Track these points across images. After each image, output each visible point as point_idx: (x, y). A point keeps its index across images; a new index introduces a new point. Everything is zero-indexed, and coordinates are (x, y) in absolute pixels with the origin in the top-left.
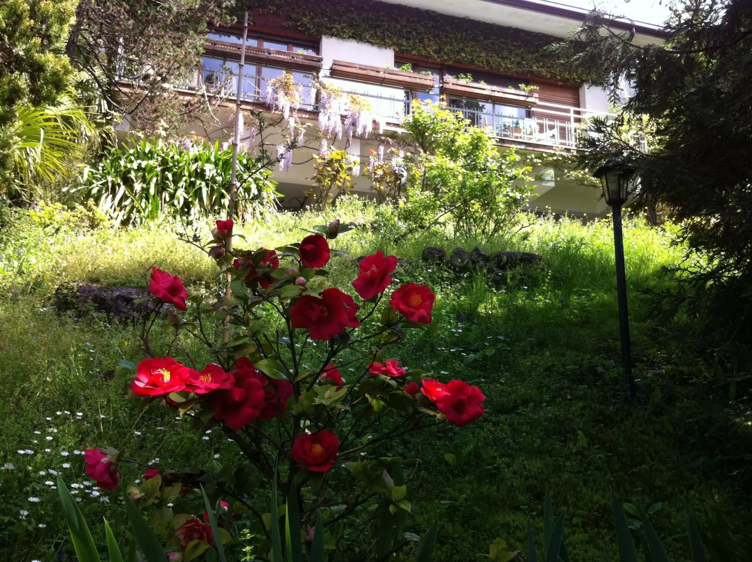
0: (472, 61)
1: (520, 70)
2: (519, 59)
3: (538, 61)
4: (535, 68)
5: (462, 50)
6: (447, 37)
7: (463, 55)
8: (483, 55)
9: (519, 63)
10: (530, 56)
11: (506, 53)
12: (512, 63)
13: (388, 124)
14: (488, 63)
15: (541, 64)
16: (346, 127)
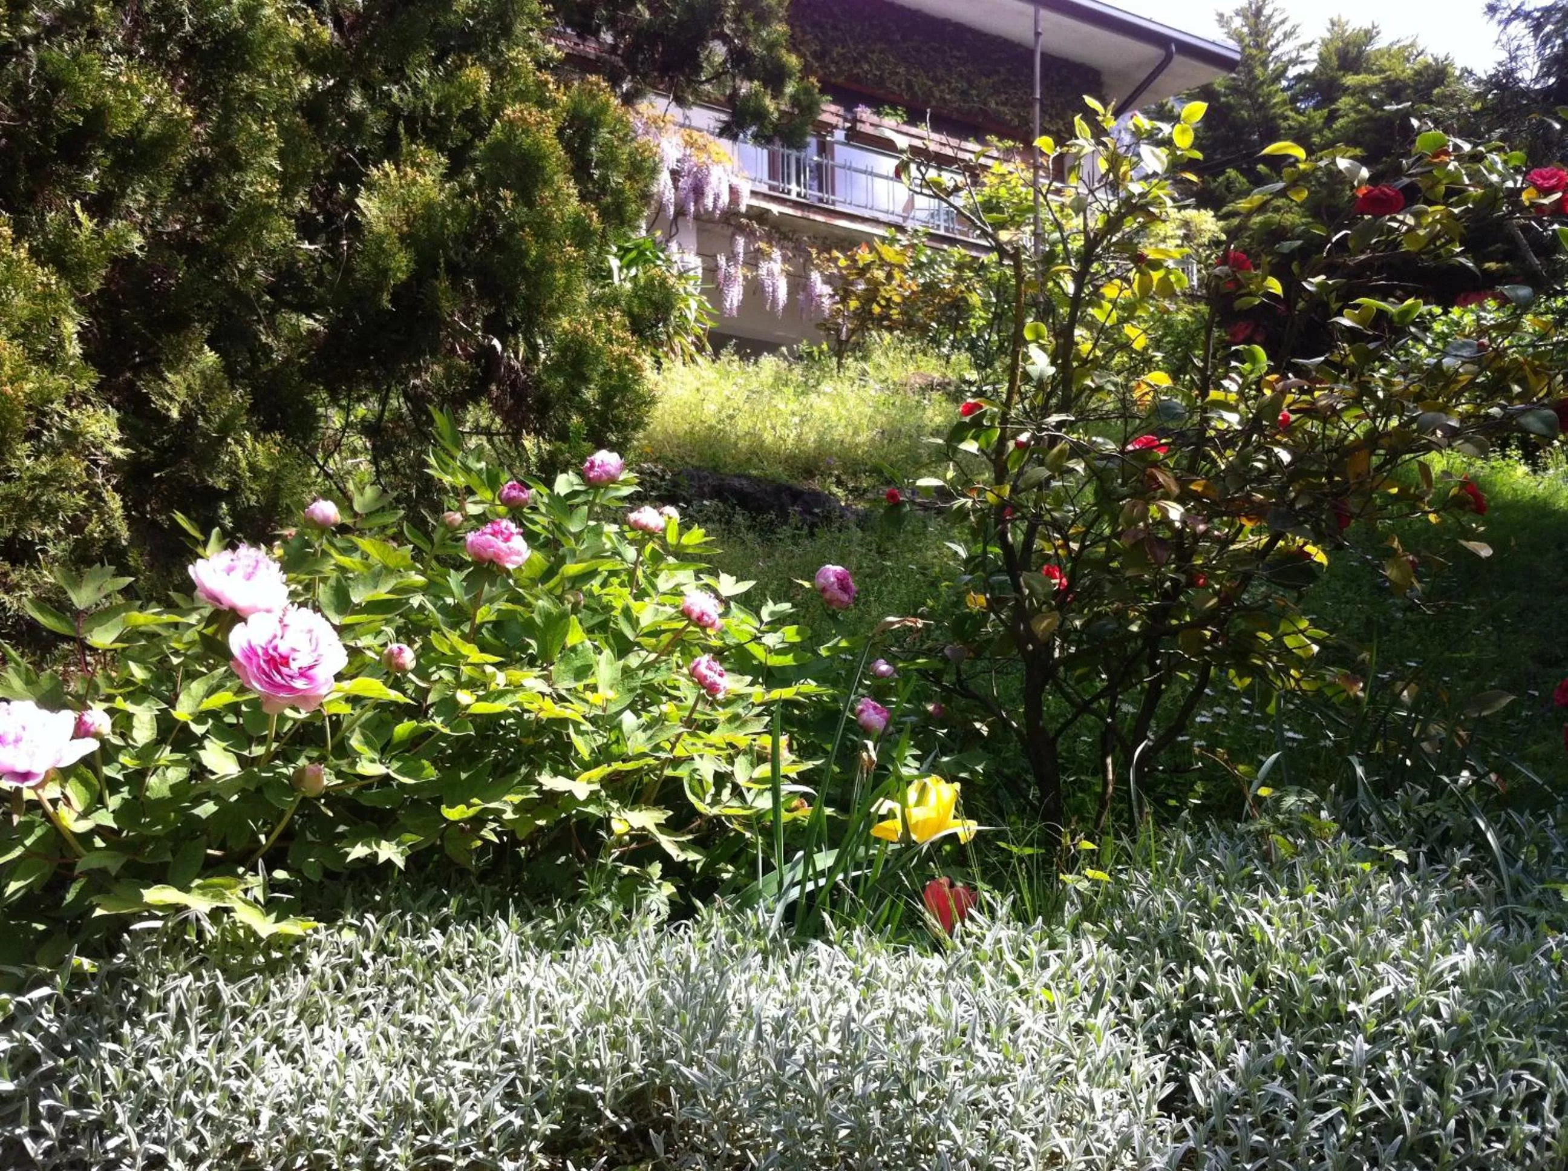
0: (880, 81)
1: (966, 106)
2: (963, 85)
3: (997, 92)
4: (993, 105)
5: (864, 57)
6: (835, 28)
7: (866, 67)
8: (902, 70)
9: (964, 93)
10: (984, 80)
11: (940, 72)
12: (952, 91)
13: (754, 194)
14: (910, 86)
15: (1003, 97)
16: (682, 193)
